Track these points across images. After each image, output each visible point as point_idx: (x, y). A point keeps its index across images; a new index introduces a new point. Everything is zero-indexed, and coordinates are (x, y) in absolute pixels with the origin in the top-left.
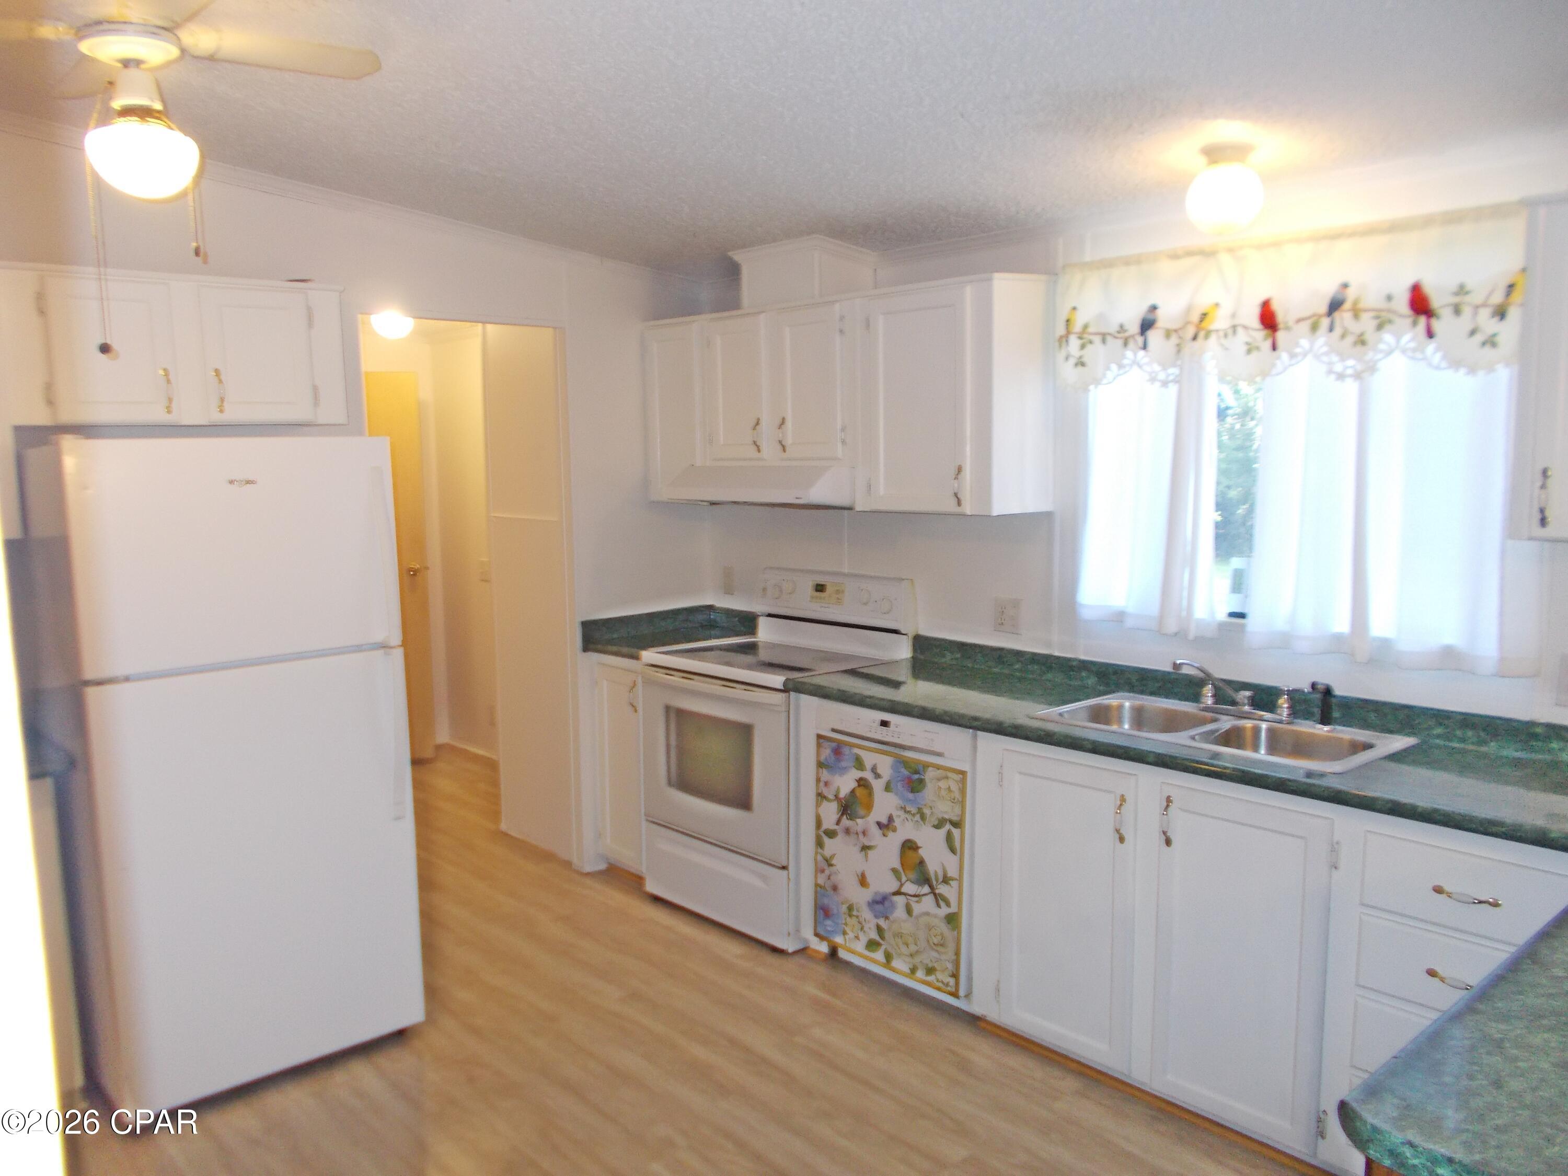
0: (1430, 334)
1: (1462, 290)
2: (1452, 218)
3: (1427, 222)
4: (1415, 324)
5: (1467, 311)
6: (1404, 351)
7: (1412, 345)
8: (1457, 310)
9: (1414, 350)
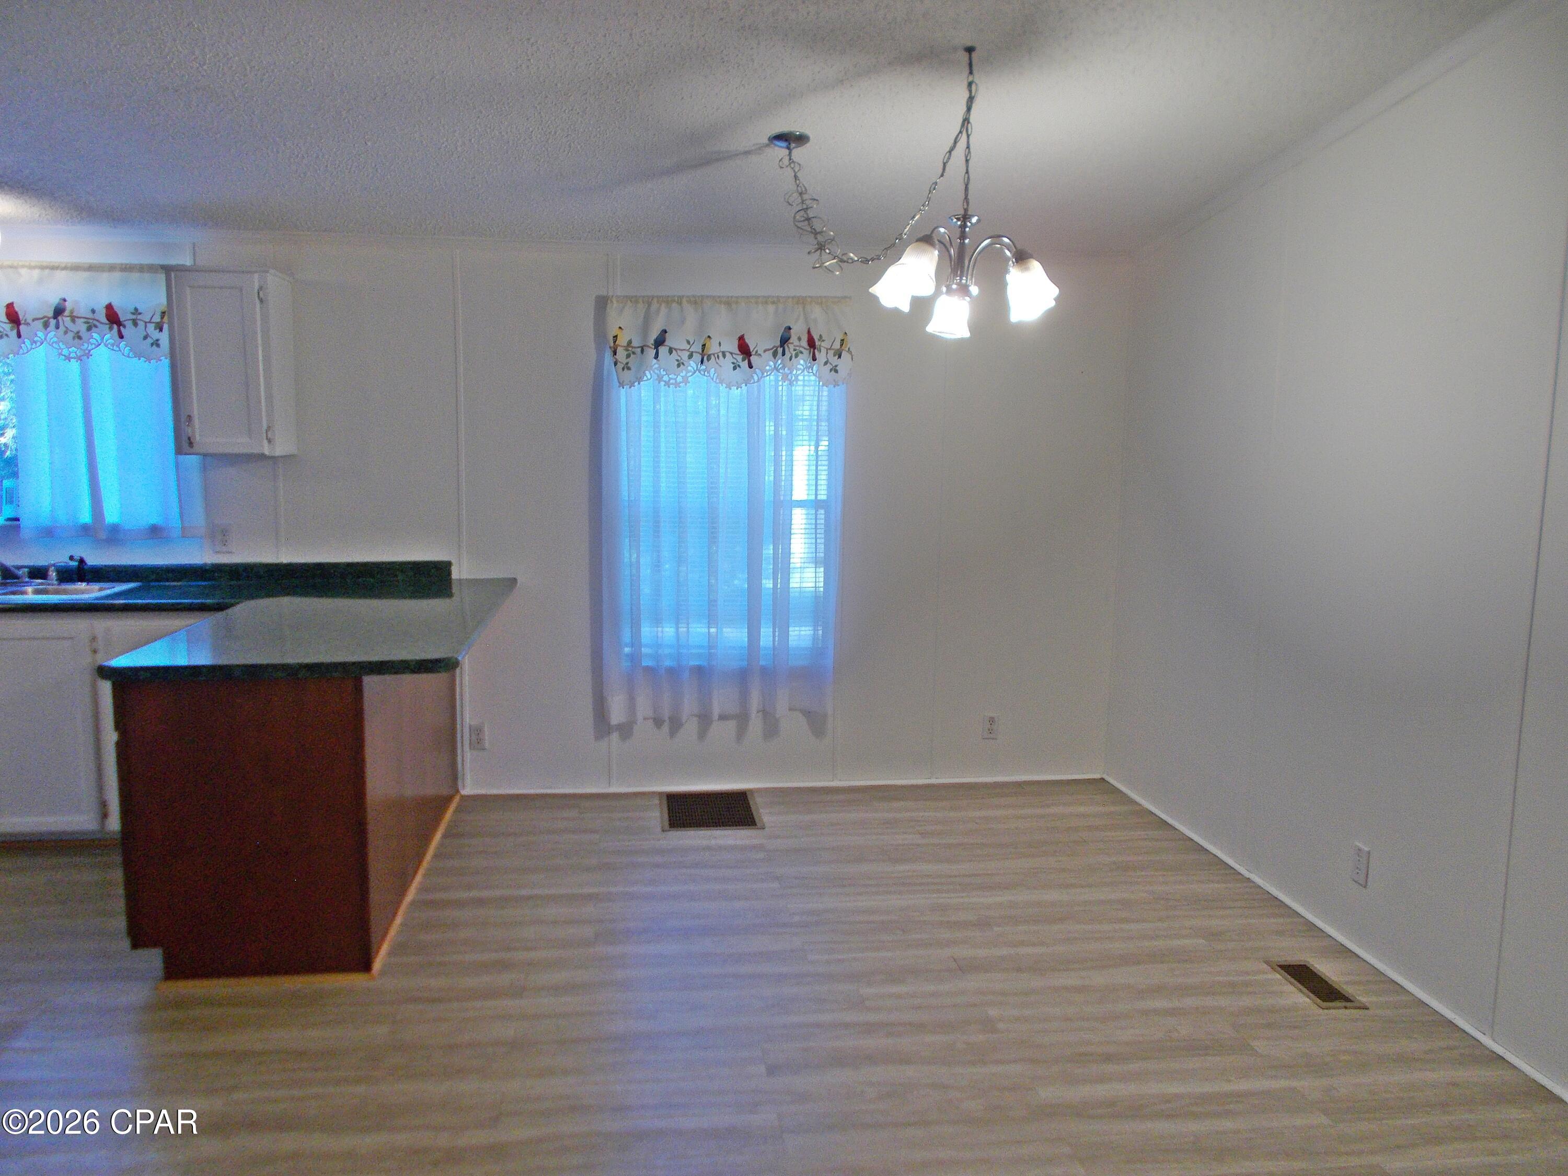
0: (121, 337)
1: (136, 311)
2: (127, 268)
3: (112, 268)
4: (111, 329)
5: (141, 324)
6: (106, 345)
7: (111, 341)
8: (135, 324)
9: (113, 345)
